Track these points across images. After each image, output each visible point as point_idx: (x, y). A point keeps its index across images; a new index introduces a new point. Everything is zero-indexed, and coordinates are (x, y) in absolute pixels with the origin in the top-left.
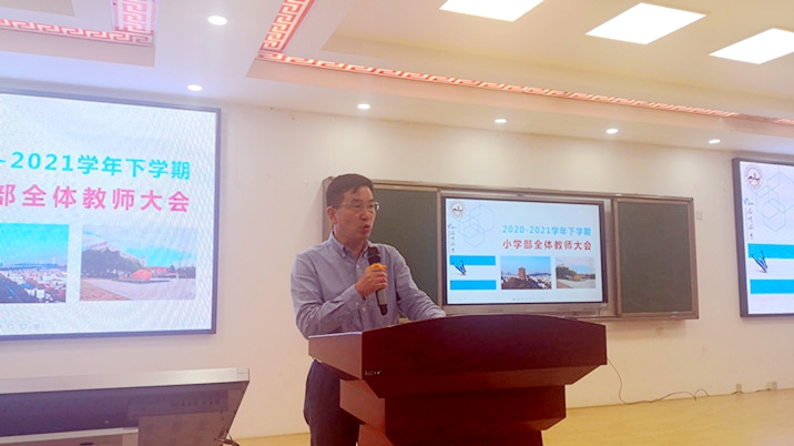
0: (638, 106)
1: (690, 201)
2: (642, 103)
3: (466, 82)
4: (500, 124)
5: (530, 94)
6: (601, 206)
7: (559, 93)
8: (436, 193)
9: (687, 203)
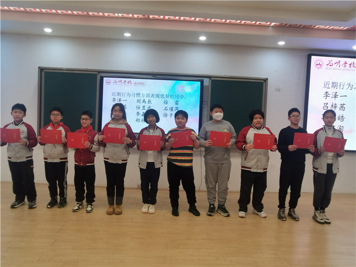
0: (199, 22)
1: (266, 80)
2: (202, 19)
3: (80, 13)
4: (129, 37)
5: (123, 18)
6: (202, 82)
7: (141, 16)
8: (96, 75)
9: (263, 81)
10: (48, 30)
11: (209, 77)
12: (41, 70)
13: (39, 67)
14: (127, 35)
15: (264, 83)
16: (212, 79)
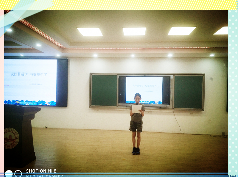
0: (169, 49)
1: (204, 75)
5: (132, 49)
7: (141, 48)
8: (117, 76)
9: (202, 75)
11: (174, 75)
12: (91, 74)
13: (90, 73)
14: (133, 56)
15: (203, 76)
16: (175, 75)
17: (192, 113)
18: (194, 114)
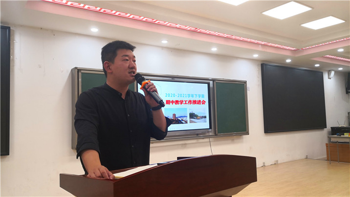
1: (245, 82)
2: (229, 36)
5: (180, 28)
6: (209, 84)
10: (94, 30)
11: (213, 80)
13: (76, 68)
14: (165, 42)
17: (233, 140)
18: (235, 141)
